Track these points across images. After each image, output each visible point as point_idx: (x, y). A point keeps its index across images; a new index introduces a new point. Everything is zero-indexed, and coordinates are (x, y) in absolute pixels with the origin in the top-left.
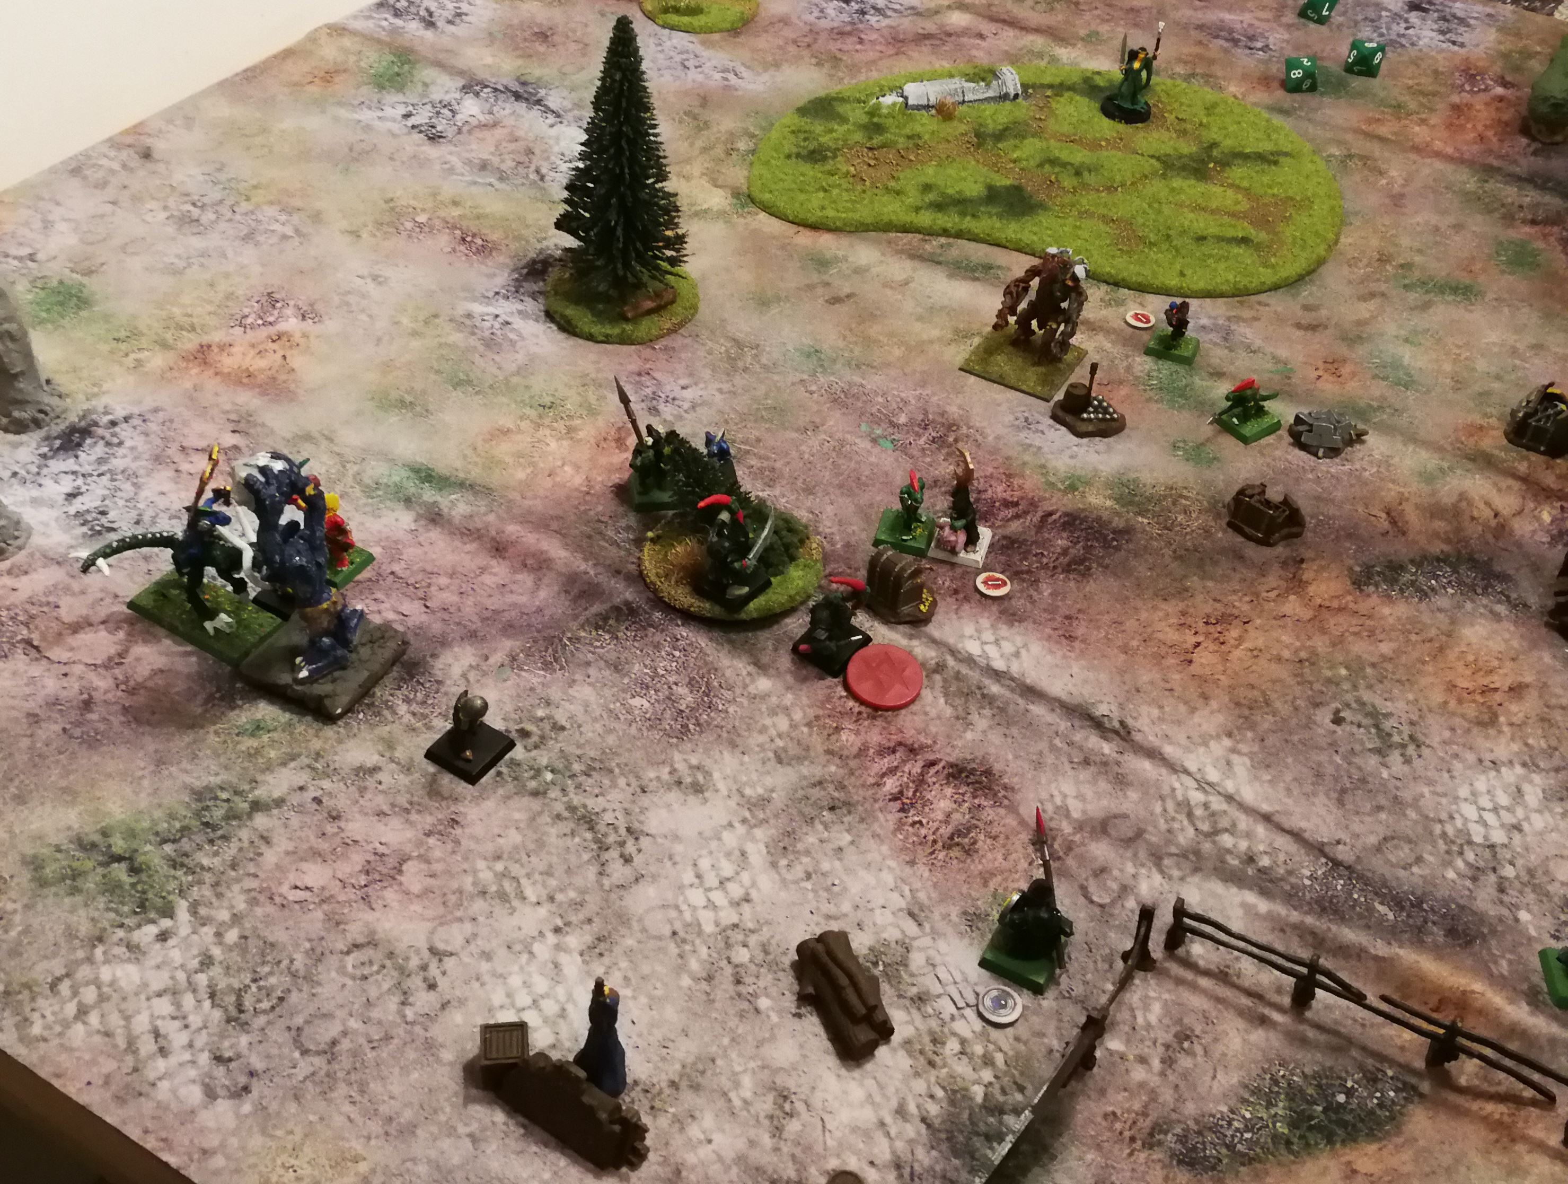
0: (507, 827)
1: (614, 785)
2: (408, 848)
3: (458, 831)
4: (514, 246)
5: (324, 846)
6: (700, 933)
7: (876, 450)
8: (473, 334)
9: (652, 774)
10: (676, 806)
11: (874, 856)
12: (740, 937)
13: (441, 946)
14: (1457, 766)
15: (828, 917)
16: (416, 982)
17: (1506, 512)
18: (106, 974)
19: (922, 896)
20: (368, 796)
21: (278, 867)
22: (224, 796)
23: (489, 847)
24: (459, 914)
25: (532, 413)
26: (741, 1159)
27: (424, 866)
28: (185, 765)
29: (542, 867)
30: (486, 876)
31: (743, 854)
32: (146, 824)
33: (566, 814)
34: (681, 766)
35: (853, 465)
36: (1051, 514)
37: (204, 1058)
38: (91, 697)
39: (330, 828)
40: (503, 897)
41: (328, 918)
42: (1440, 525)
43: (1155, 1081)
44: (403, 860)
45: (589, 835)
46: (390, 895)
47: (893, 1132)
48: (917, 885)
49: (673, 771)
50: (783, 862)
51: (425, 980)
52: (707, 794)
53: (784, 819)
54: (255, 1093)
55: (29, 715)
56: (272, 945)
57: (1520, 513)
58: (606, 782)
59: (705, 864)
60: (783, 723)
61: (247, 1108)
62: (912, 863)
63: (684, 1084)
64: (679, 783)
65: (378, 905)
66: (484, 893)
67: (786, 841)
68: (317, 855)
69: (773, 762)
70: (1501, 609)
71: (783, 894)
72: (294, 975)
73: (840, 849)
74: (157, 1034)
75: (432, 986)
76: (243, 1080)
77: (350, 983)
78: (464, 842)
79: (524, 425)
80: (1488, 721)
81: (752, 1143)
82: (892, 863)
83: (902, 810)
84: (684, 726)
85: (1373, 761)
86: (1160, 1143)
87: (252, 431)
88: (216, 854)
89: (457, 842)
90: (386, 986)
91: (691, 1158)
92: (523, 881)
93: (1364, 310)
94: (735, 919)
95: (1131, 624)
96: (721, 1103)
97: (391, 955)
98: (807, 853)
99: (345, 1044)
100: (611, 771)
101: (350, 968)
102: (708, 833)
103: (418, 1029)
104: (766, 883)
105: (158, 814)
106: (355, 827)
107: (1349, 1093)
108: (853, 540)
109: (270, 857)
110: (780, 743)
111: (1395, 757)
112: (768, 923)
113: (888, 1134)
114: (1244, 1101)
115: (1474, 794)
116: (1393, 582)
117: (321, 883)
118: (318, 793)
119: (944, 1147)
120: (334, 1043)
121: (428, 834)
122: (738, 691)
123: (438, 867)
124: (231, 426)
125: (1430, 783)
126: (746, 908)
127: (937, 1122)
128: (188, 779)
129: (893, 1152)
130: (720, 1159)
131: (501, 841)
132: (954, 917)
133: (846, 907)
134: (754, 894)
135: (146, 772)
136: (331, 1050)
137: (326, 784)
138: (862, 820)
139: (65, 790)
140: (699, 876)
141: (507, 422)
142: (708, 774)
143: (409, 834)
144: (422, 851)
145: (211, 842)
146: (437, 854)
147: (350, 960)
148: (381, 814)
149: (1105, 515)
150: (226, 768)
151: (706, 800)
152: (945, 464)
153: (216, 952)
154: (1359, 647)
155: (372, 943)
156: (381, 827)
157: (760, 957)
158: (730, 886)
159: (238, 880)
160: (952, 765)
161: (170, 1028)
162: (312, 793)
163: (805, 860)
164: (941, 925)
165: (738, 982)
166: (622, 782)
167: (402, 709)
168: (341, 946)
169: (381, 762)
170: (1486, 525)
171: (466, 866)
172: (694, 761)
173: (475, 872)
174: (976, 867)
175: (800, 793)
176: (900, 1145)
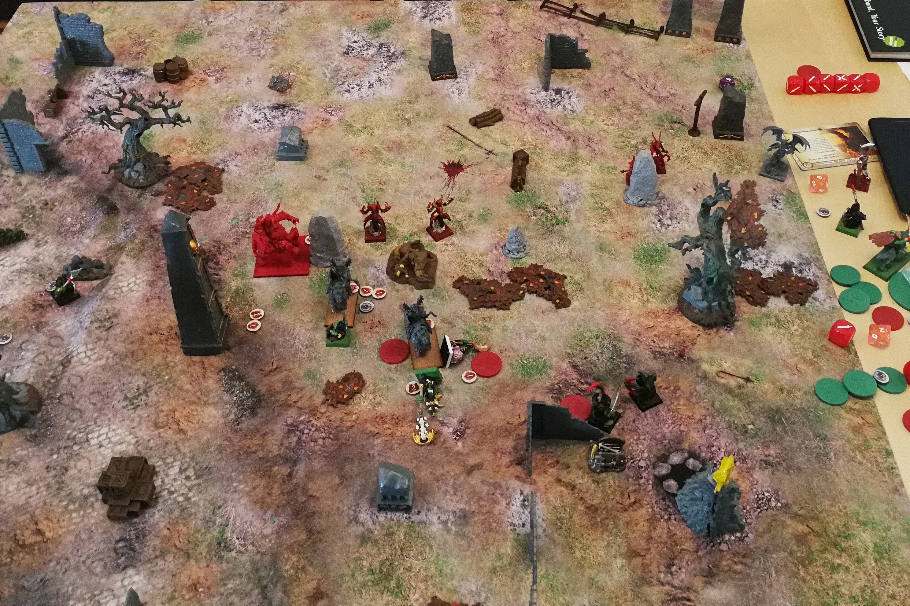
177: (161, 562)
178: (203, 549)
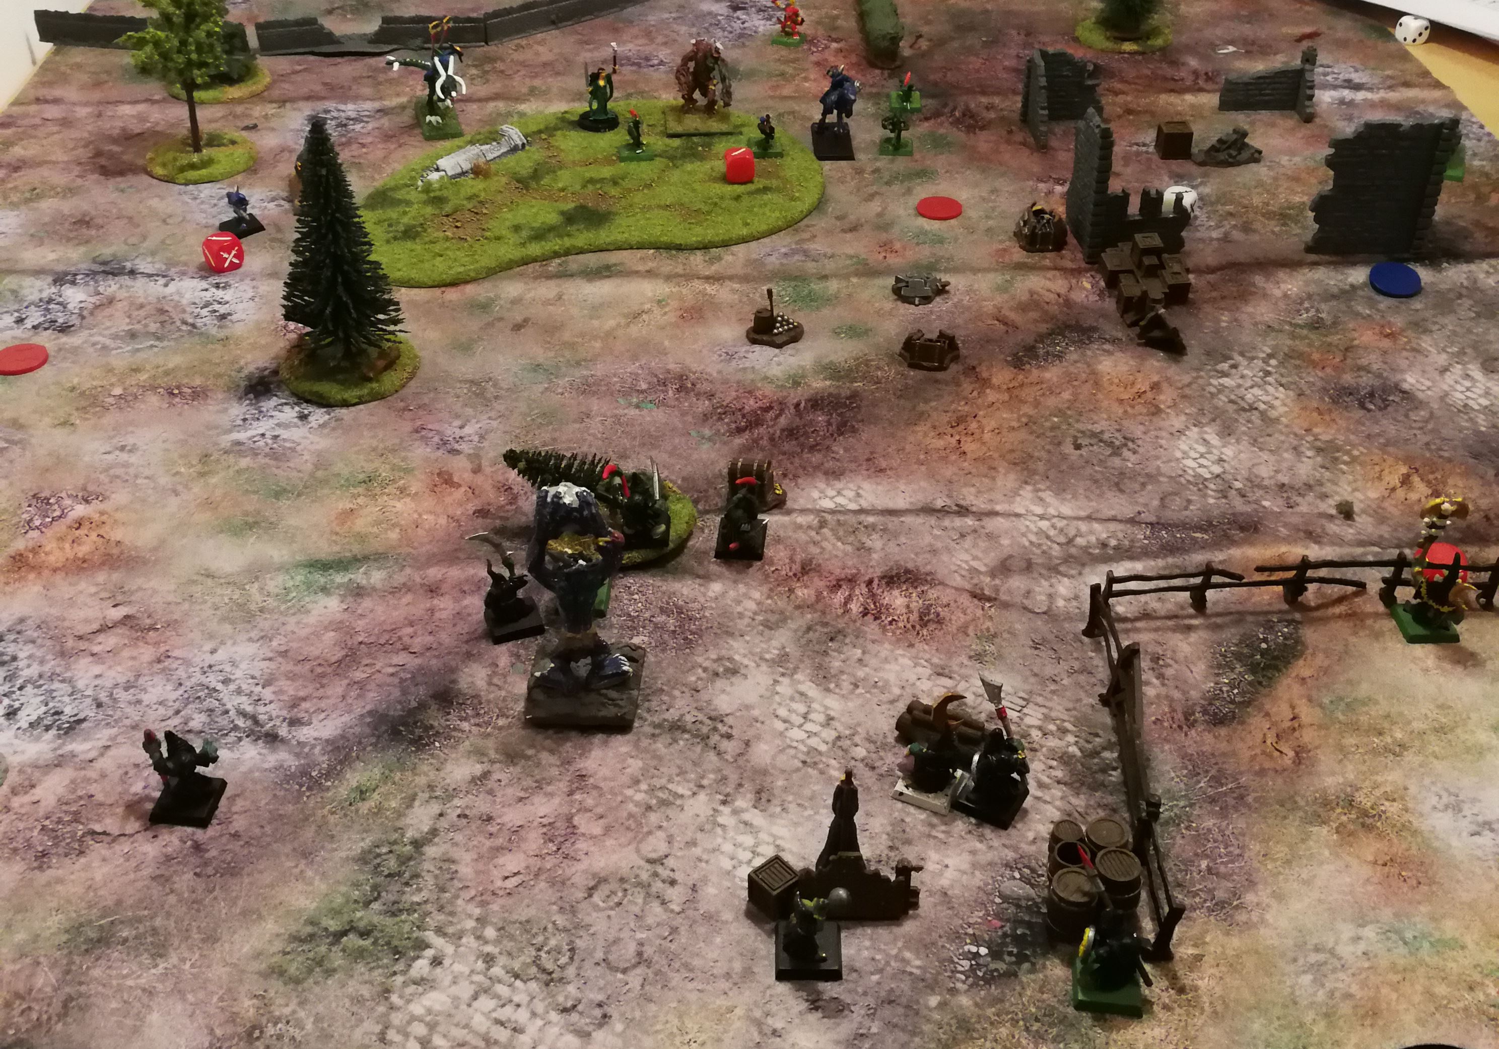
0: (624, 760)
1: (674, 698)
2: (565, 810)
3: (591, 780)
4: (221, 382)
5: (500, 841)
6: (820, 753)
7: (645, 412)
8: (257, 455)
9: (693, 679)
10: (728, 689)
11: (884, 653)
12: (848, 742)
13: (654, 856)
14: (1163, 442)
15: (892, 702)
16: (658, 886)
17: (1063, 291)
18: (417, 1008)
19: (935, 660)
20: (499, 794)
21: (478, 873)
22: (384, 850)
23: (625, 779)
24: (645, 830)
25: (360, 490)
26: (975, 866)
27: (589, 814)
28: (329, 846)
29: (675, 770)
30: (639, 797)
31: (802, 694)
32: (340, 900)
33: (657, 731)
34: (706, 664)
35: (638, 428)
36: (797, 405)
37: (554, 1016)
38: (196, 842)
39: (493, 828)
40: (664, 803)
41: (552, 883)
42: (1033, 315)
43: (1163, 691)
44: (569, 819)
45: (686, 736)
46: (582, 845)
47: (1048, 798)
48: (927, 656)
49: (705, 670)
50: (832, 686)
51: (664, 881)
52: (743, 671)
53: (808, 662)
54: (615, 1015)
55: (154, 878)
56: (528, 921)
57: (1071, 288)
58: (665, 698)
59: (783, 712)
60: (752, 606)
61: (619, 1027)
62: (911, 645)
63: (898, 844)
64: (717, 674)
65: (581, 855)
66: (649, 808)
67: (821, 673)
68: (498, 850)
69: (767, 632)
70: (1107, 346)
71: (850, 704)
72: (565, 930)
73: (860, 660)
74: (500, 1023)
75: (673, 883)
76: (598, 1013)
77: (612, 913)
78: (602, 785)
79: (360, 501)
80: (1156, 411)
81: (973, 852)
82: (900, 652)
83: (876, 619)
84: (686, 639)
85: (1116, 462)
86: (1195, 721)
87: (133, 598)
88: (419, 890)
89: (596, 787)
90: (640, 901)
91: (945, 882)
92: (670, 786)
93: (875, 207)
94: (834, 734)
95: (908, 448)
96: (932, 842)
97: (622, 880)
98: (842, 672)
99: (648, 951)
100: (662, 690)
101: (601, 904)
102: (768, 694)
103: (690, 913)
104: (834, 704)
105: (343, 889)
106: (512, 817)
107: (1265, 640)
108: (685, 474)
109: (466, 870)
110: (760, 618)
111: (1126, 453)
112: (859, 724)
113: (1046, 802)
114: (1218, 675)
115: (1184, 453)
116: (1036, 357)
117: (523, 865)
118: (459, 811)
119: (1084, 789)
120: (640, 954)
121: (571, 793)
122: (702, 600)
123: (600, 810)
124: (111, 603)
125: (1157, 458)
126: (835, 724)
127: (1067, 779)
128: (343, 854)
129: (1058, 809)
130: (964, 872)
131: (628, 770)
132: (966, 662)
133: (897, 691)
134: (832, 714)
135: (302, 866)
136: (641, 959)
137: (457, 802)
138: (857, 637)
139: (245, 913)
140: (785, 721)
141: (345, 504)
142: (730, 659)
143: (556, 801)
144: (577, 806)
145: (407, 884)
146: (590, 802)
147: (597, 898)
148: (521, 799)
149: (832, 390)
150: (366, 831)
151: (745, 676)
152: (700, 403)
153: (489, 949)
154: (1051, 402)
155: (600, 881)
156: (529, 808)
157: (872, 747)
158: (812, 716)
159: (457, 897)
160: (883, 578)
161: (506, 1013)
162: (453, 815)
163: (844, 677)
164: (963, 671)
165: (873, 768)
166: (677, 693)
167: (465, 725)
168: (581, 895)
169: (486, 767)
170: (1058, 304)
171: (619, 798)
172: (714, 656)
173: (631, 799)
174: (953, 628)
175: (803, 641)
176: (1058, 803)
177: (1375, 367)
178: (1334, 339)
